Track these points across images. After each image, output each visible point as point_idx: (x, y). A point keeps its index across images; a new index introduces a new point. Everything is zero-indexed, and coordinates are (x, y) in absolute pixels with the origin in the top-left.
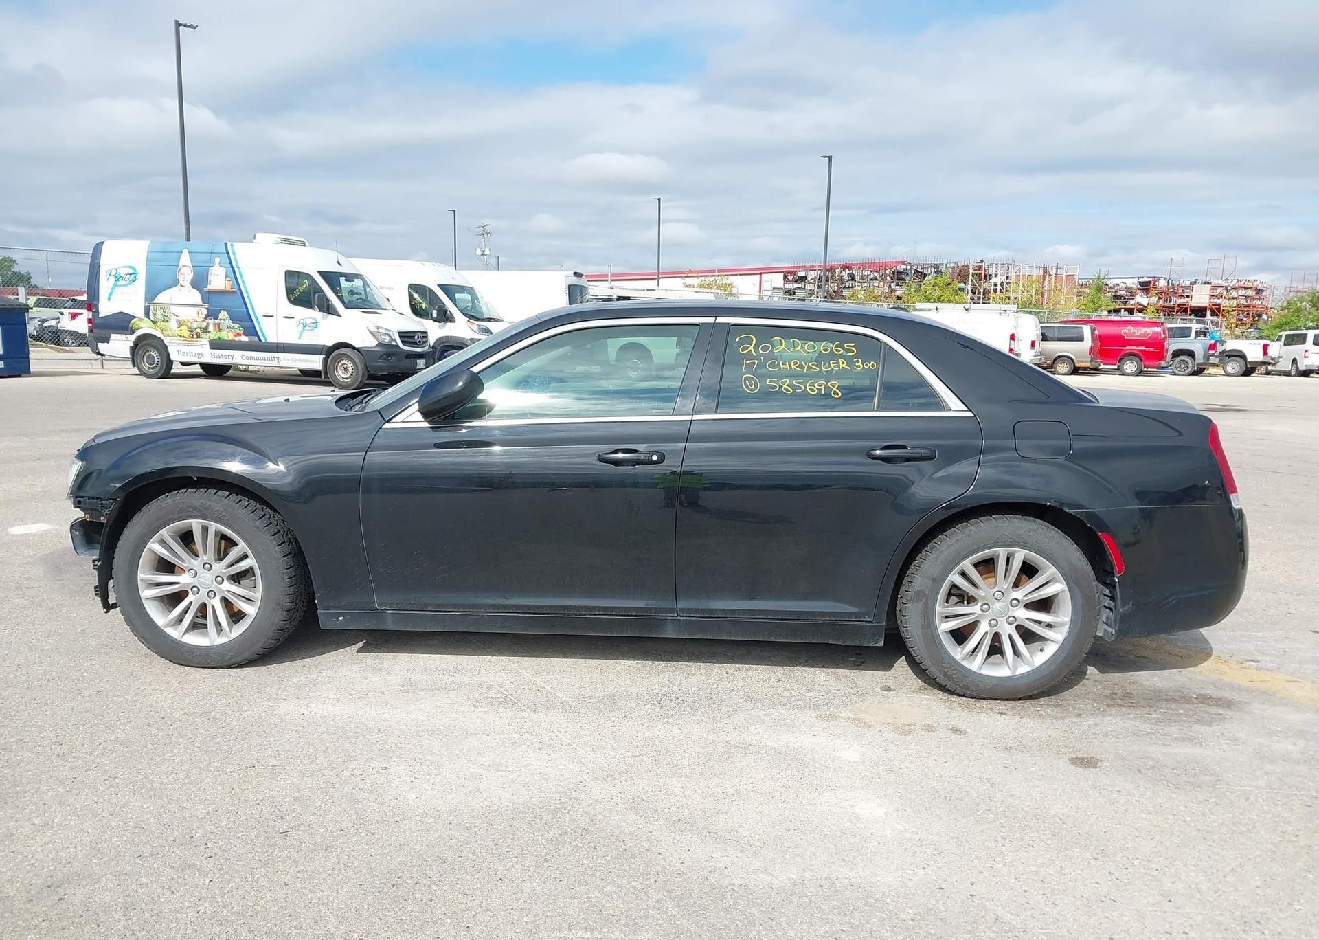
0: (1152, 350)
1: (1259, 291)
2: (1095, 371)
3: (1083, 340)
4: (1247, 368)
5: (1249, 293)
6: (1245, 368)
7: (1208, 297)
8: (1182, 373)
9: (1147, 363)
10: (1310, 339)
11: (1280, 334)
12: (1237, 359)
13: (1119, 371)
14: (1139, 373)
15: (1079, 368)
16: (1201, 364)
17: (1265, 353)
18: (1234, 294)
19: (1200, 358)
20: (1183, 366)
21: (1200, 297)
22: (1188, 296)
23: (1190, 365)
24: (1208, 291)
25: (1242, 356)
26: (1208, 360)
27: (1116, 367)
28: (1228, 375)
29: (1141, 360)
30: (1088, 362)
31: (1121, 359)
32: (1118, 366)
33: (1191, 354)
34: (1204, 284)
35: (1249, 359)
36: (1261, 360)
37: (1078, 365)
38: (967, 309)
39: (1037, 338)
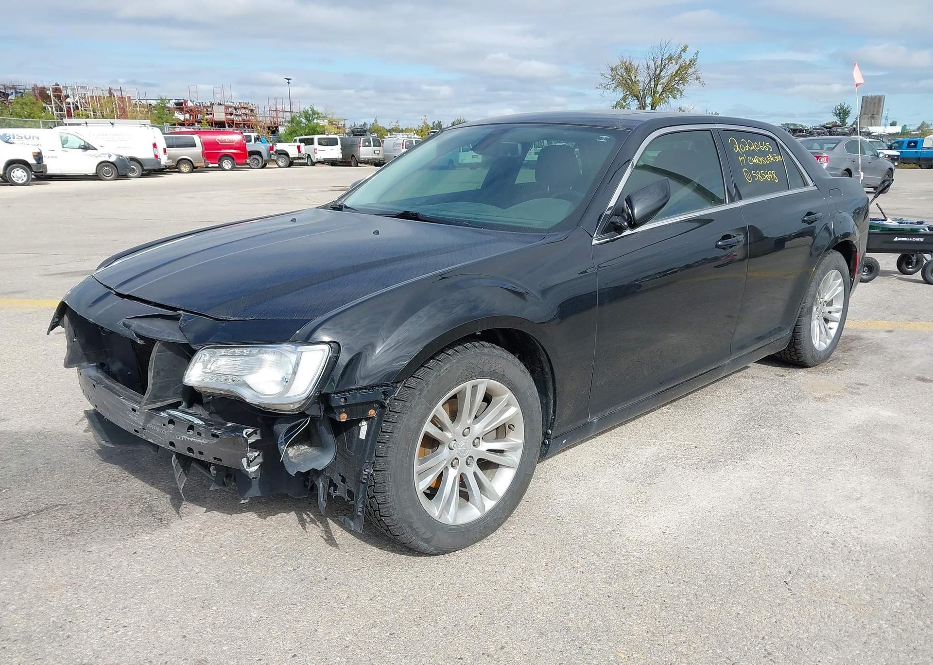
0: (239, 151)
1: (252, 110)
2: (207, 169)
3: (196, 147)
4: (290, 162)
5: (247, 112)
6: (289, 162)
7: (224, 114)
8: (255, 167)
9: (238, 161)
10: (316, 141)
11: (295, 138)
12: (284, 156)
13: (221, 168)
14: (232, 169)
15: (196, 168)
16: (265, 161)
17: (299, 152)
18: (239, 112)
19: (265, 157)
20: (256, 162)
21: (219, 115)
22: (211, 114)
23: (260, 161)
24: (223, 110)
25: (287, 154)
26: (271, 157)
27: (217, 165)
28: (280, 167)
29: (233, 159)
30: (203, 162)
31: (220, 159)
32: (219, 164)
33: (259, 153)
34: (219, 105)
35: (291, 156)
36: (297, 156)
37: (196, 165)
38: (112, 124)
39: (165, 146)
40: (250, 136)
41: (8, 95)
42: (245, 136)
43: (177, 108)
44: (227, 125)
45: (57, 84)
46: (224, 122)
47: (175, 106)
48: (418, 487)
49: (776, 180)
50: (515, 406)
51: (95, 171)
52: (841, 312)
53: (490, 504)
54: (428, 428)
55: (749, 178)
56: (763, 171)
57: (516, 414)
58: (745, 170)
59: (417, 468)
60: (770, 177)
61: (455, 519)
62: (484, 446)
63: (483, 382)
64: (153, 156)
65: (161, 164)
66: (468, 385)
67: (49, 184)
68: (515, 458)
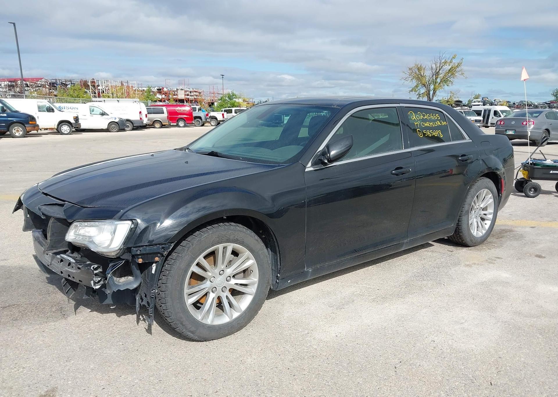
0: (188, 116)
1: (200, 93)
2: (169, 126)
3: (164, 113)
4: (218, 123)
5: (197, 94)
6: (217, 123)
7: (184, 95)
8: (198, 126)
9: (188, 122)
10: (233, 111)
11: (222, 109)
12: (214, 119)
13: (178, 126)
14: (185, 126)
15: (164, 125)
16: (204, 122)
17: (223, 117)
18: (192, 94)
19: (204, 120)
20: (198, 123)
21: (181, 95)
22: (177, 95)
23: (201, 122)
24: (184, 93)
25: (216, 119)
26: (207, 120)
27: (176, 124)
28: (212, 126)
29: (185, 121)
30: (167, 122)
31: (177, 121)
32: (177, 124)
33: (200, 118)
34: (181, 90)
35: (218, 120)
36: (222, 120)
37: (163, 124)
38: (118, 101)
39: (147, 113)
40: (196, 108)
41: (67, 85)
42: (192, 108)
43: (158, 92)
44: (185, 101)
45: (93, 79)
46: (184, 99)
47: (157, 91)
48: (187, 302)
49: (441, 135)
50: (252, 260)
51: (107, 127)
52: (493, 214)
53: (236, 315)
54: (194, 268)
55: (421, 134)
56: (432, 131)
57: (253, 264)
58: (418, 130)
59: (186, 291)
60: (437, 134)
61: (212, 321)
62: (233, 281)
63: (230, 245)
64: (139, 119)
65: (144, 123)
66: (220, 246)
67: (82, 134)
68: (253, 289)
